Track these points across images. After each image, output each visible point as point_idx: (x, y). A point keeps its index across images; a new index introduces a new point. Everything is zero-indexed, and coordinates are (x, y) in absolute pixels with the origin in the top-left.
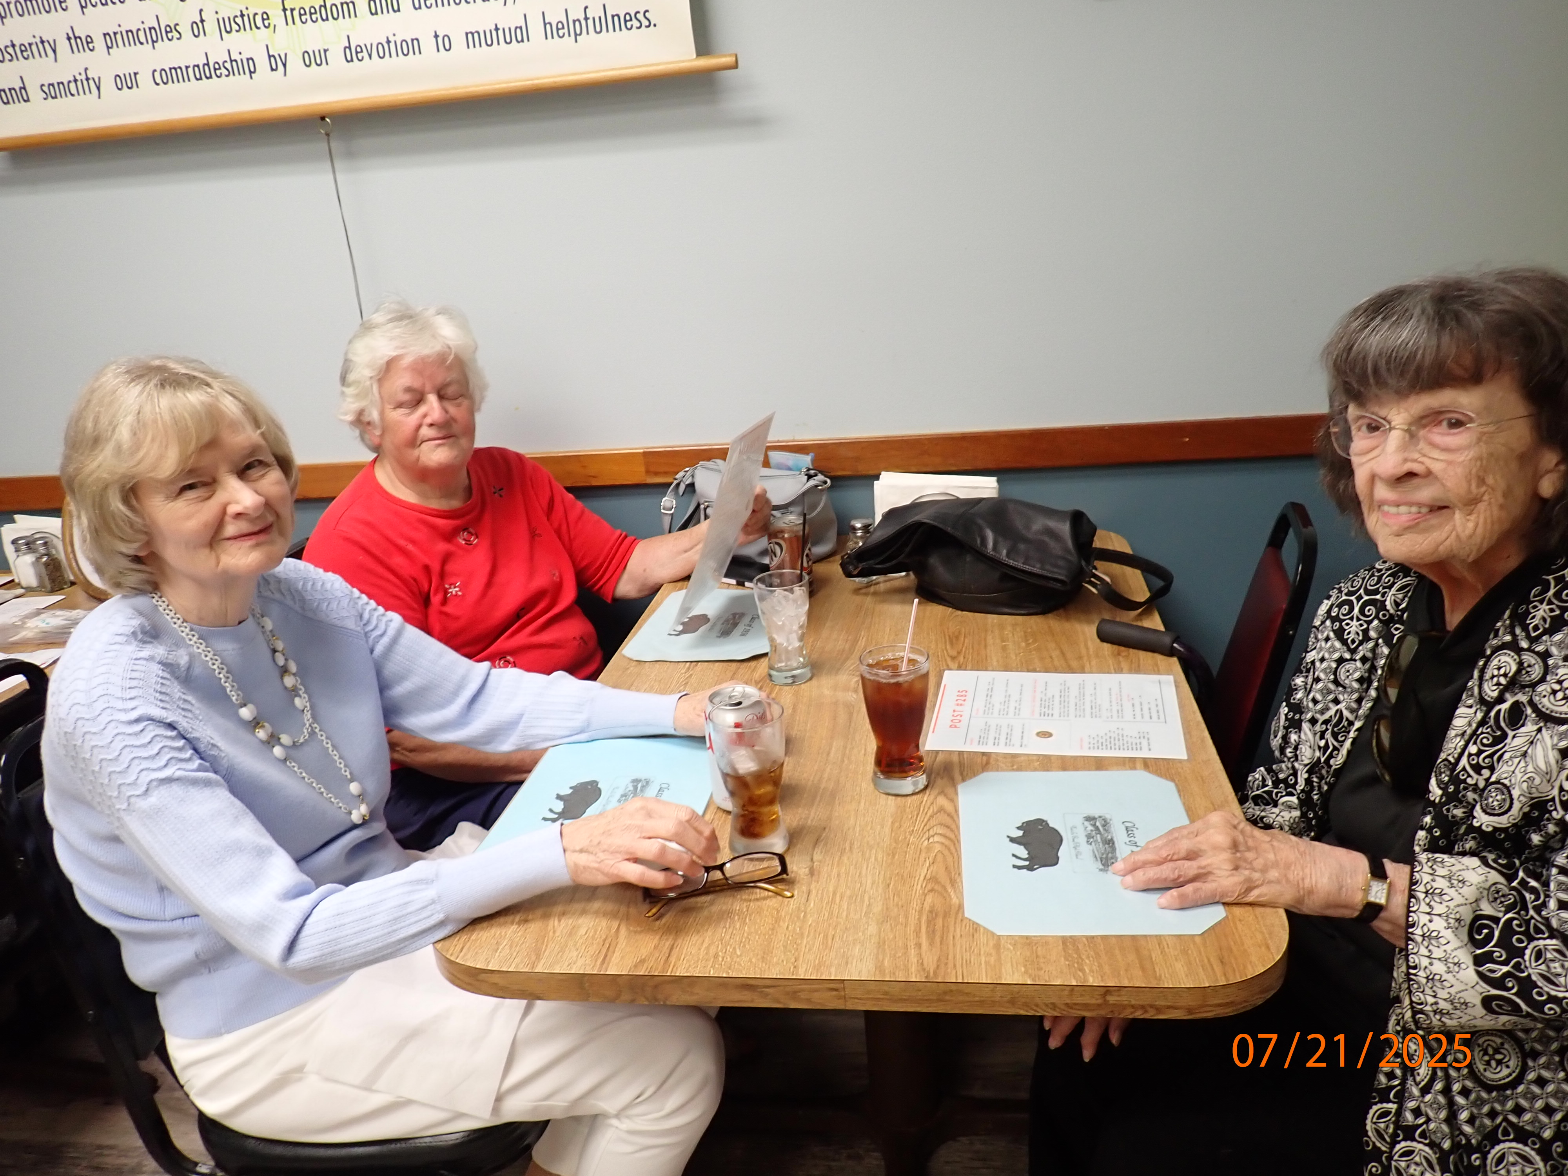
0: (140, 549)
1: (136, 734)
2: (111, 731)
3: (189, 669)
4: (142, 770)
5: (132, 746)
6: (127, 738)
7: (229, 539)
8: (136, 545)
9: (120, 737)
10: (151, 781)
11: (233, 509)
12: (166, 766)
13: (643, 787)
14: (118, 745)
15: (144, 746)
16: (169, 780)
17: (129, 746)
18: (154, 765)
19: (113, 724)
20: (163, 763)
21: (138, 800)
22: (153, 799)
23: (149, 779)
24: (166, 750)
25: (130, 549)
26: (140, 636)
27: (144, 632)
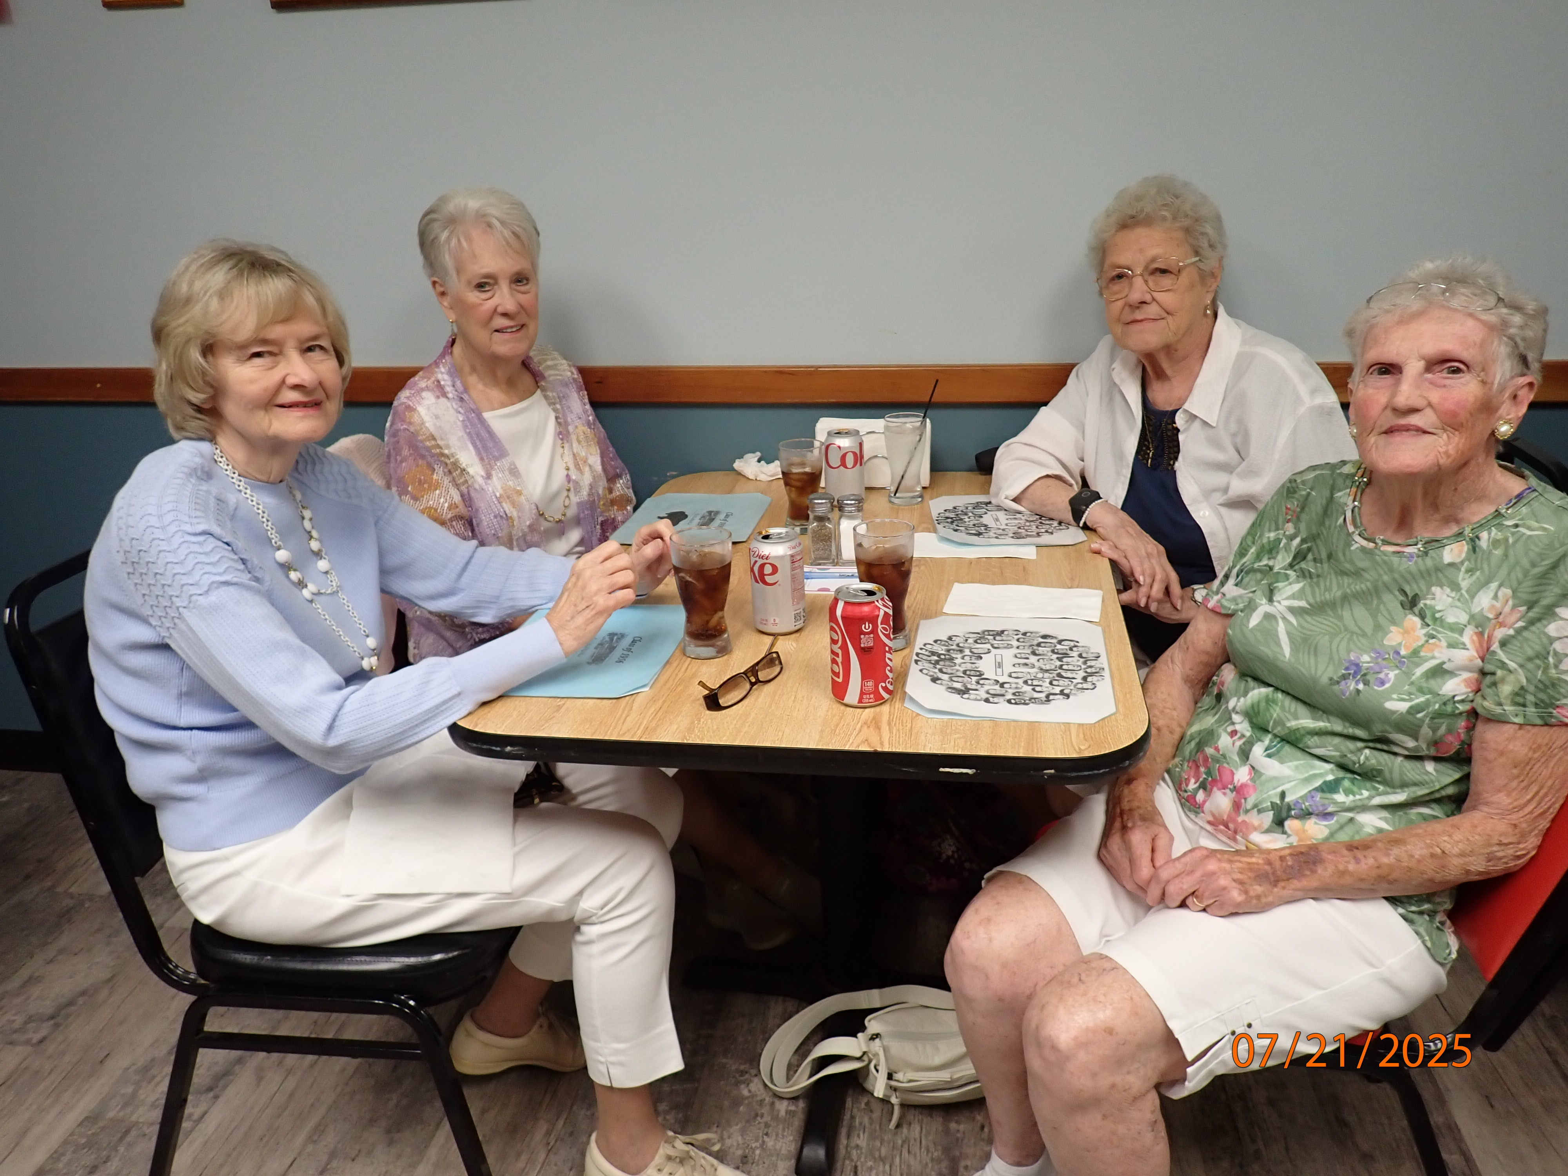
0: (205, 401)
1: (199, 543)
2: (177, 540)
3: (236, 509)
4: (205, 573)
5: (197, 552)
6: (192, 546)
7: (282, 406)
8: (202, 396)
9: (185, 545)
10: (213, 583)
11: (291, 380)
12: (224, 572)
13: (618, 639)
14: (183, 552)
15: (205, 554)
16: (227, 583)
17: (194, 552)
18: (214, 570)
19: (180, 533)
20: (221, 570)
21: (200, 598)
22: (213, 598)
23: (210, 581)
24: (225, 560)
25: (196, 397)
26: (199, 473)
27: (203, 471)
